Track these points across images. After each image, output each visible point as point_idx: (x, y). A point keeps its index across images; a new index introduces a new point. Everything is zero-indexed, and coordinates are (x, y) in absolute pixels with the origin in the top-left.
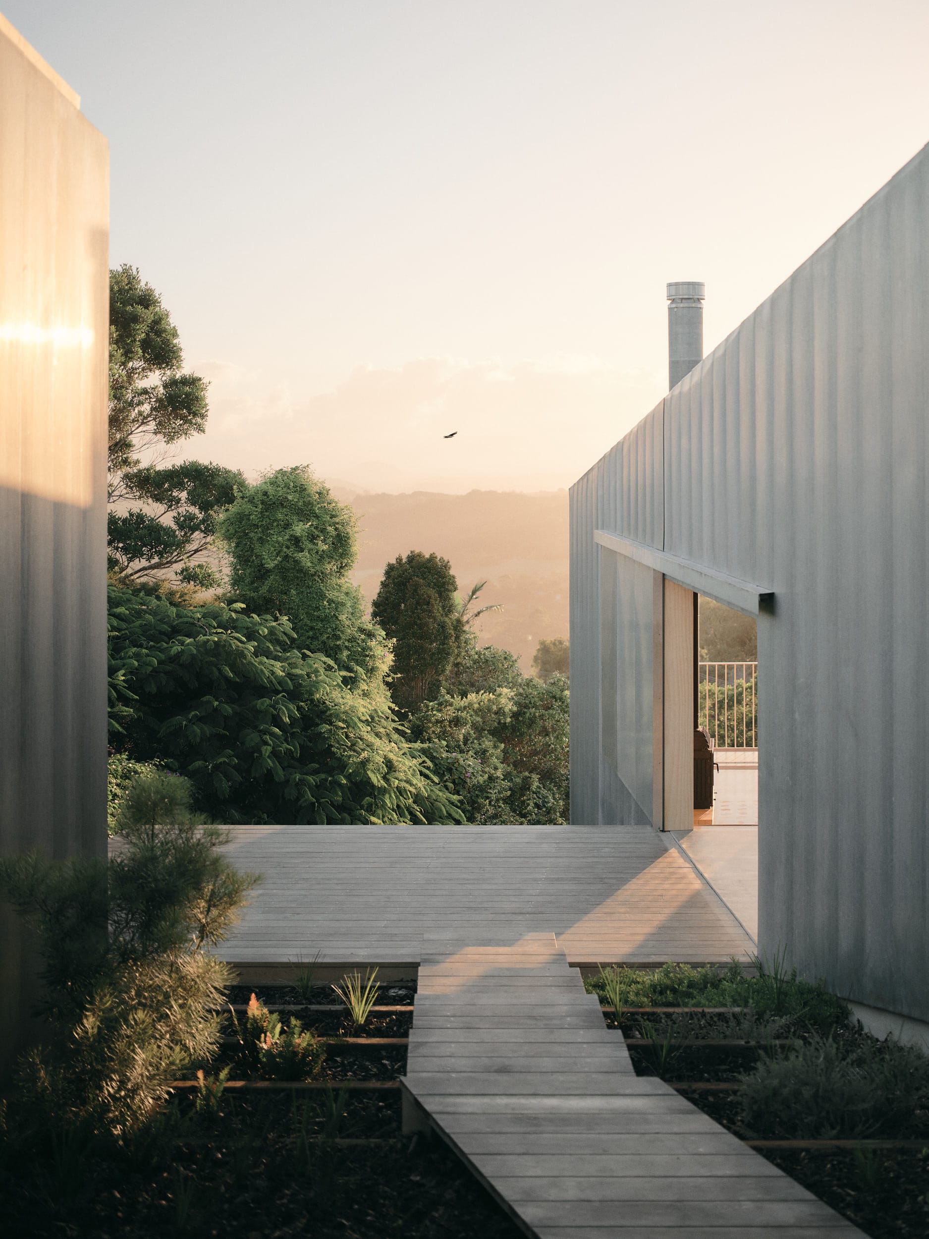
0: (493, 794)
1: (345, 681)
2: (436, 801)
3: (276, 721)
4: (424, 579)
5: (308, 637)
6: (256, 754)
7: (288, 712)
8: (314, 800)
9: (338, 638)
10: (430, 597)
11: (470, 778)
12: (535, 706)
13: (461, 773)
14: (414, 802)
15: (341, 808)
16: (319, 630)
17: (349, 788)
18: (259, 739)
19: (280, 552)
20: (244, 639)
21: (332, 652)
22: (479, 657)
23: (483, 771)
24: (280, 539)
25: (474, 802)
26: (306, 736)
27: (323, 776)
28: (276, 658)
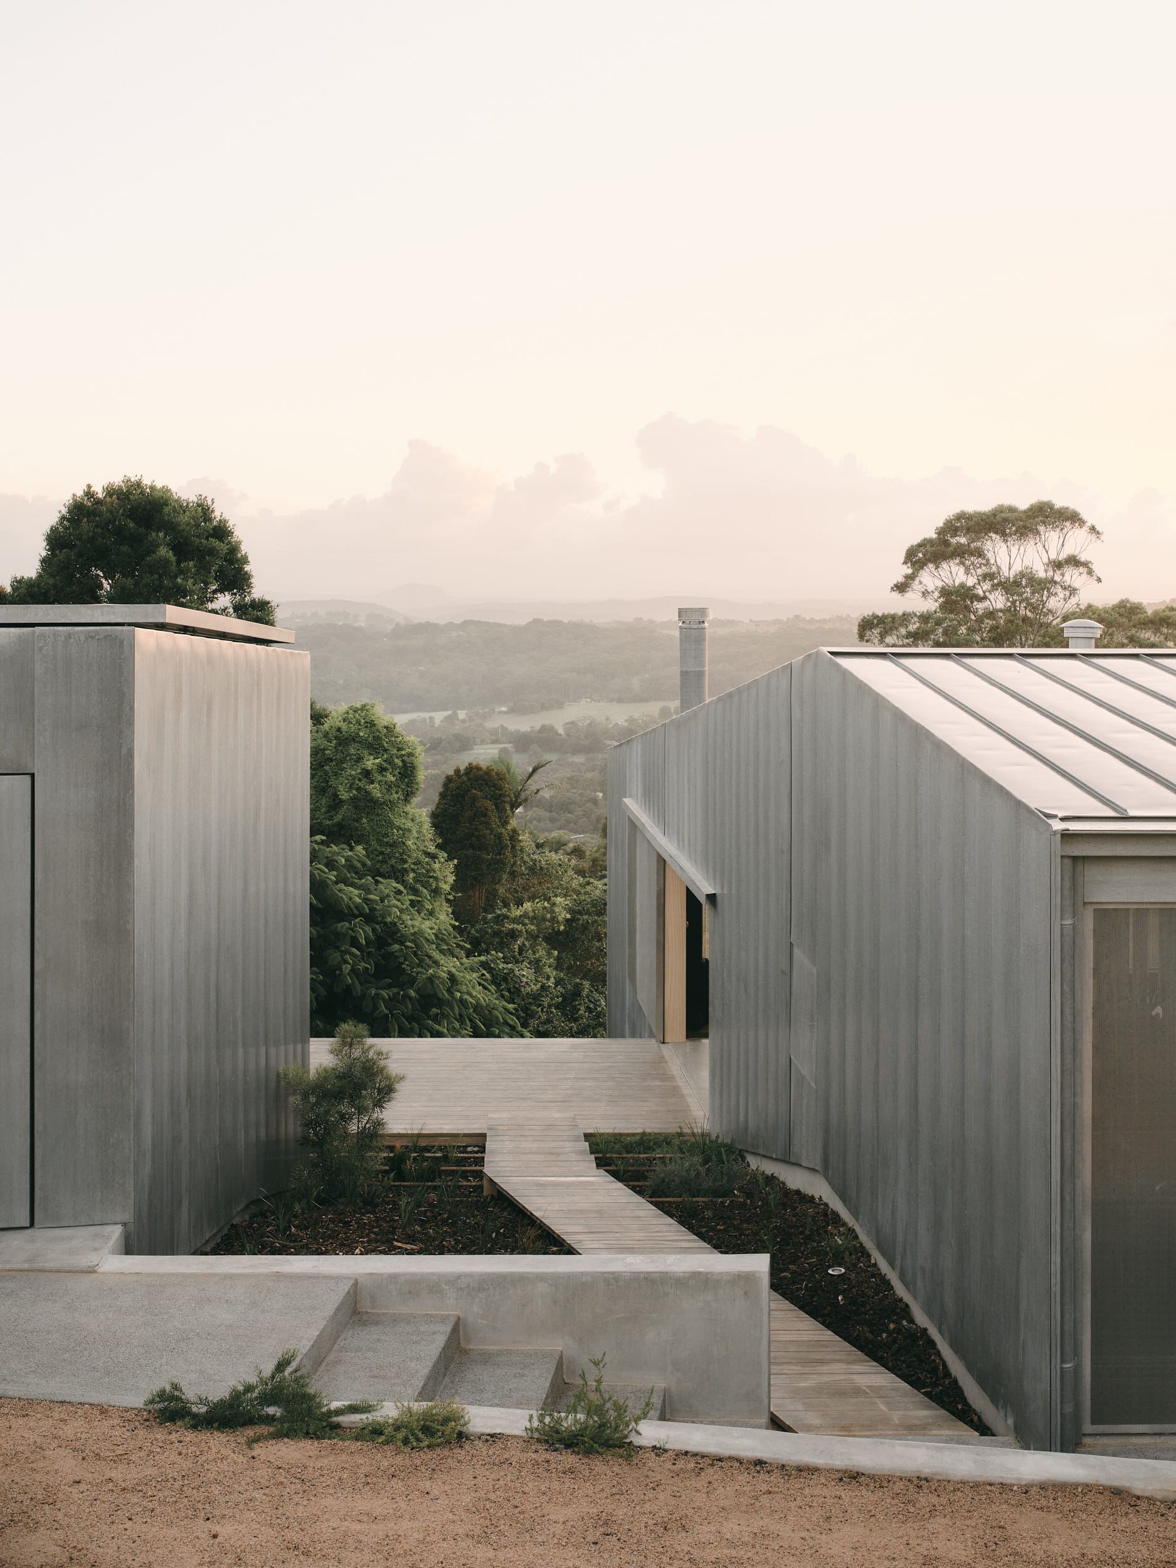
0: (546, 1001)
1: (413, 904)
2: (493, 1009)
3: (355, 942)
4: (481, 791)
5: (379, 861)
6: (337, 972)
7: (364, 933)
8: (388, 1012)
9: (405, 862)
10: (487, 810)
11: (525, 987)
12: (588, 913)
13: (516, 982)
14: (474, 1011)
15: (411, 1018)
16: (388, 854)
17: (418, 1001)
18: (340, 958)
19: (352, 784)
20: (326, 870)
21: (398, 874)
22: (534, 864)
23: (536, 980)
24: (353, 773)
25: (527, 1009)
26: (380, 955)
27: (395, 990)
28: (353, 885)
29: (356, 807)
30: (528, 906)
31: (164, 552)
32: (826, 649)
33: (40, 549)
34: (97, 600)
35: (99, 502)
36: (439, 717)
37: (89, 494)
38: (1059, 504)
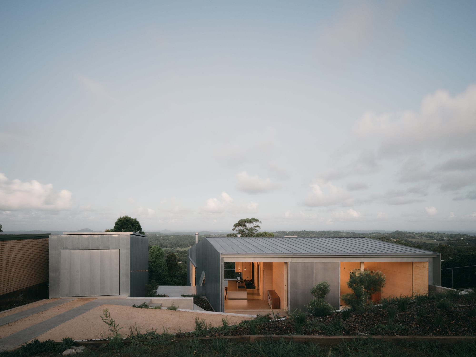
4: (173, 257)
10: (173, 260)
19: (155, 256)
20: (151, 266)
29: (155, 259)
30: (178, 272)
31: (130, 226)
32: (205, 237)
33: (114, 225)
34: (122, 232)
35: (122, 219)
36: (169, 249)
37: (121, 218)
38: (256, 218)
